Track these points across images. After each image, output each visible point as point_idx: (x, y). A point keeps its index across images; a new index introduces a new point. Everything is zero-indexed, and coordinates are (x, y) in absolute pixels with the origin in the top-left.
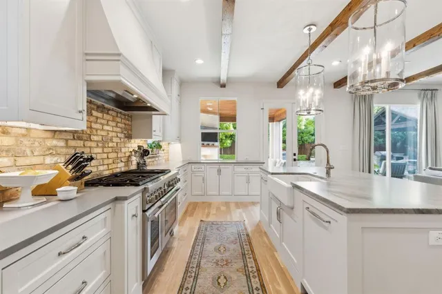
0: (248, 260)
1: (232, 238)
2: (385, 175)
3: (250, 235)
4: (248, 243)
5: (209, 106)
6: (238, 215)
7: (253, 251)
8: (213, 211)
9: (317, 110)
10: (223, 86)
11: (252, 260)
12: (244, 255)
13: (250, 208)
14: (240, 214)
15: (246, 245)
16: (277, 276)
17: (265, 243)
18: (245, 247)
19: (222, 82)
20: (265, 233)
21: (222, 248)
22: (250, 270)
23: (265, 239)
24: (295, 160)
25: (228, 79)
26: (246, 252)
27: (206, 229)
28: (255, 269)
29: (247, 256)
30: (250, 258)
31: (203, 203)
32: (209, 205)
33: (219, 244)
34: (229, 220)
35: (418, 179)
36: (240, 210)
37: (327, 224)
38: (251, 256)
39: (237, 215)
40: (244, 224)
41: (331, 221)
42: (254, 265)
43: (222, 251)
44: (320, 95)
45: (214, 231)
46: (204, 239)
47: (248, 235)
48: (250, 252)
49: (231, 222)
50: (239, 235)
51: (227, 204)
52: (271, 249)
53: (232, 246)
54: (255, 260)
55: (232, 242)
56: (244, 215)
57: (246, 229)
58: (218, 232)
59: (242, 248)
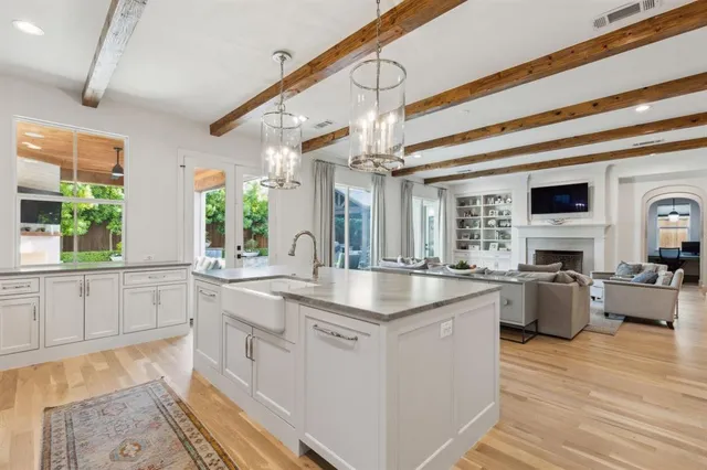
0: (197, 446)
1: (147, 419)
2: (343, 267)
3: (185, 400)
4: (184, 417)
5: (33, 141)
6: (145, 371)
7: (200, 428)
8: (75, 378)
9: (293, 182)
10: (92, 103)
11: (204, 442)
12: (184, 441)
13: (164, 351)
14: (147, 366)
15: (183, 420)
16: (258, 450)
17: (216, 403)
18: (181, 425)
19: (89, 93)
20: (212, 386)
21: (129, 447)
22: (207, 461)
23: (215, 397)
24: (239, 256)
25: (107, 91)
26: (188, 434)
27: (69, 424)
28: (216, 456)
29: (193, 441)
30: (199, 441)
31: (35, 367)
32: (58, 368)
33: (117, 442)
34: (125, 386)
35: (373, 270)
36: (146, 360)
37: (350, 343)
38: (200, 437)
39: (140, 372)
40: (164, 384)
41: (359, 336)
42: (211, 450)
43: (132, 453)
44: (296, 160)
45: (95, 420)
46: (71, 446)
47: (179, 402)
48: (196, 431)
49: (132, 389)
50: (161, 408)
51: (108, 355)
52: (232, 410)
53: (153, 435)
54: (211, 441)
55: (150, 426)
56: (155, 365)
57: (171, 392)
58: (107, 419)
59: (176, 429)
